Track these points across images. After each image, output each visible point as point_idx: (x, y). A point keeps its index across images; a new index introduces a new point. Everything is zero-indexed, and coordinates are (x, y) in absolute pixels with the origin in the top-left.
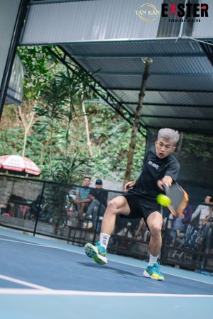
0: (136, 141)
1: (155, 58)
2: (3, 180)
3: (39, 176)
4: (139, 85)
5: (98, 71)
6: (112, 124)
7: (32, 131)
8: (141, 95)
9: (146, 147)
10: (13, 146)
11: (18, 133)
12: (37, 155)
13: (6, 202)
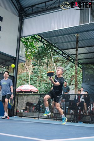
0: (78, 71)
1: (80, 33)
2: (22, 96)
3: (37, 92)
4: (75, 46)
5: (57, 43)
6: (66, 65)
7: (32, 73)
8: (77, 50)
9: (82, 73)
10: (25, 81)
11: (26, 75)
12: (36, 83)
13: (25, 106)
